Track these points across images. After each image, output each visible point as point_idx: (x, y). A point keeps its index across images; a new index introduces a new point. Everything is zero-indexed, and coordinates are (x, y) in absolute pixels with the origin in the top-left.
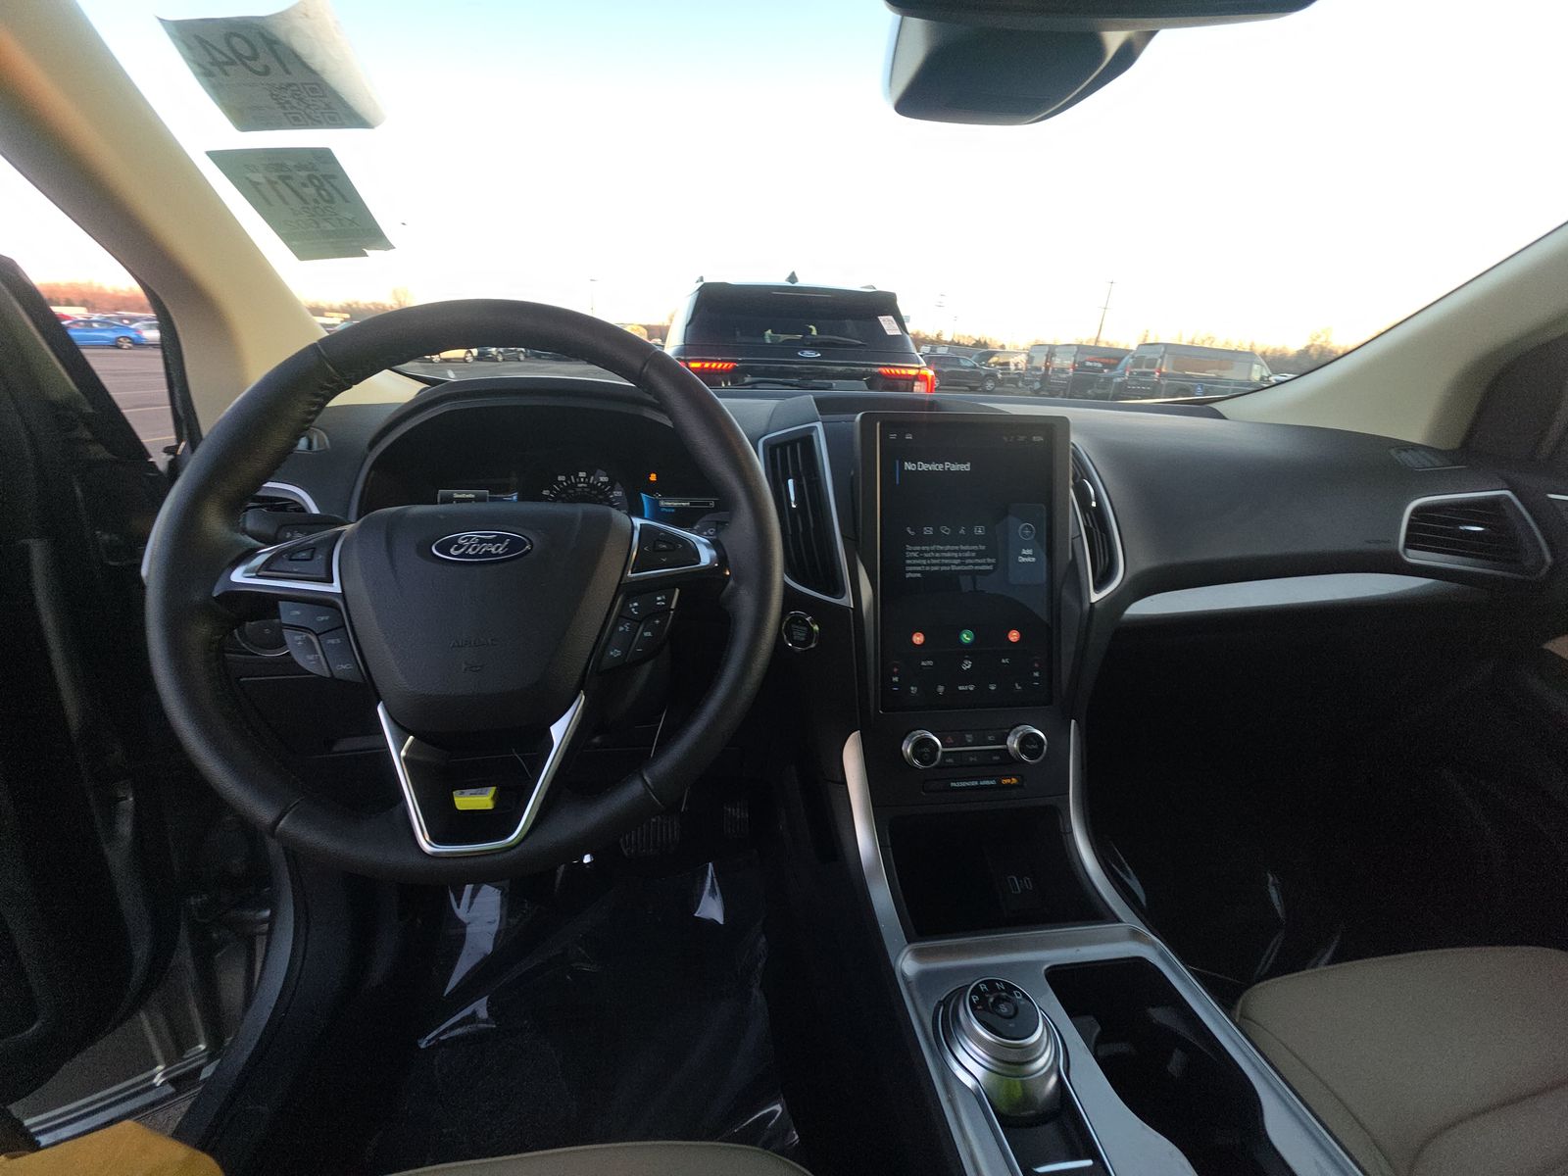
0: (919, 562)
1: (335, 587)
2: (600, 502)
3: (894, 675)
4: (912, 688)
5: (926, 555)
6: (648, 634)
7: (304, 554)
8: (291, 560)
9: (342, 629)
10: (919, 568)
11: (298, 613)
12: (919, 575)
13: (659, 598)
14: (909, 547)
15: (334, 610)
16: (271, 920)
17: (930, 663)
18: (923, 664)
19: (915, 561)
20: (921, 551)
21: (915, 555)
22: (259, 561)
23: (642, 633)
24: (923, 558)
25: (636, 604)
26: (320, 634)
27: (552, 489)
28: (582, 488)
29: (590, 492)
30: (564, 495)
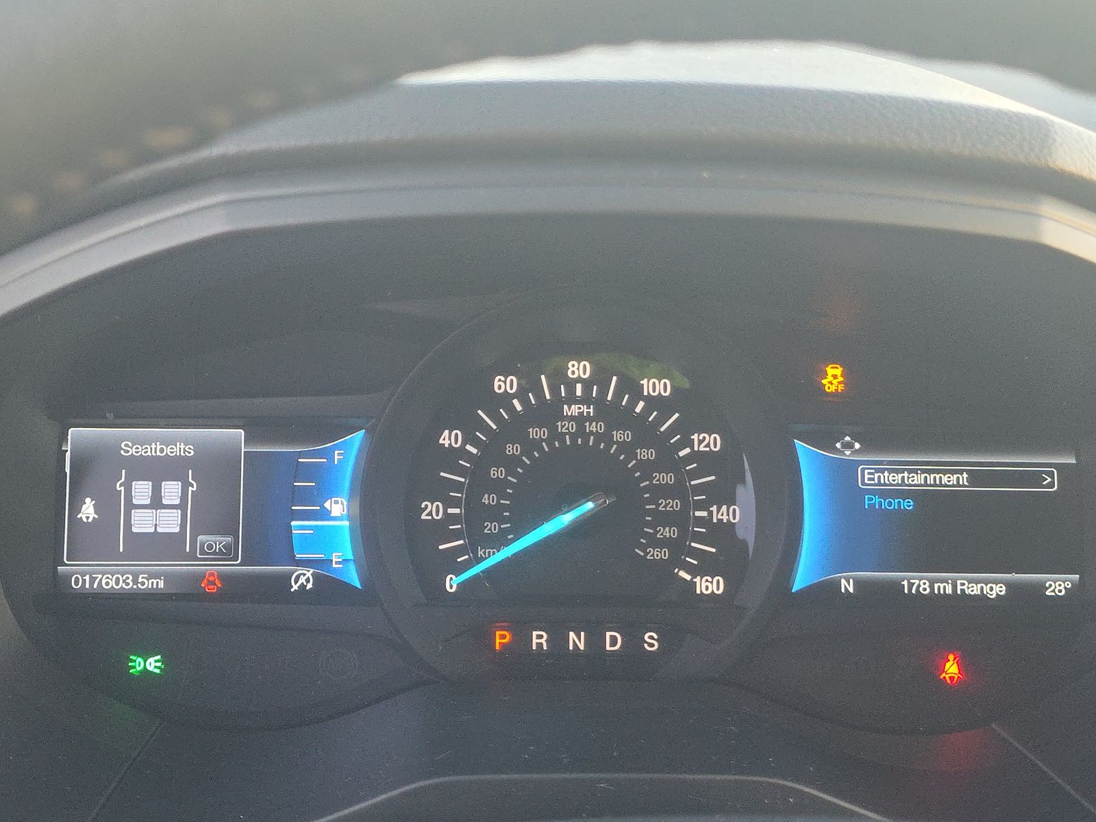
27: (470, 427)
28: (580, 419)
29: (606, 437)
30: (512, 449)
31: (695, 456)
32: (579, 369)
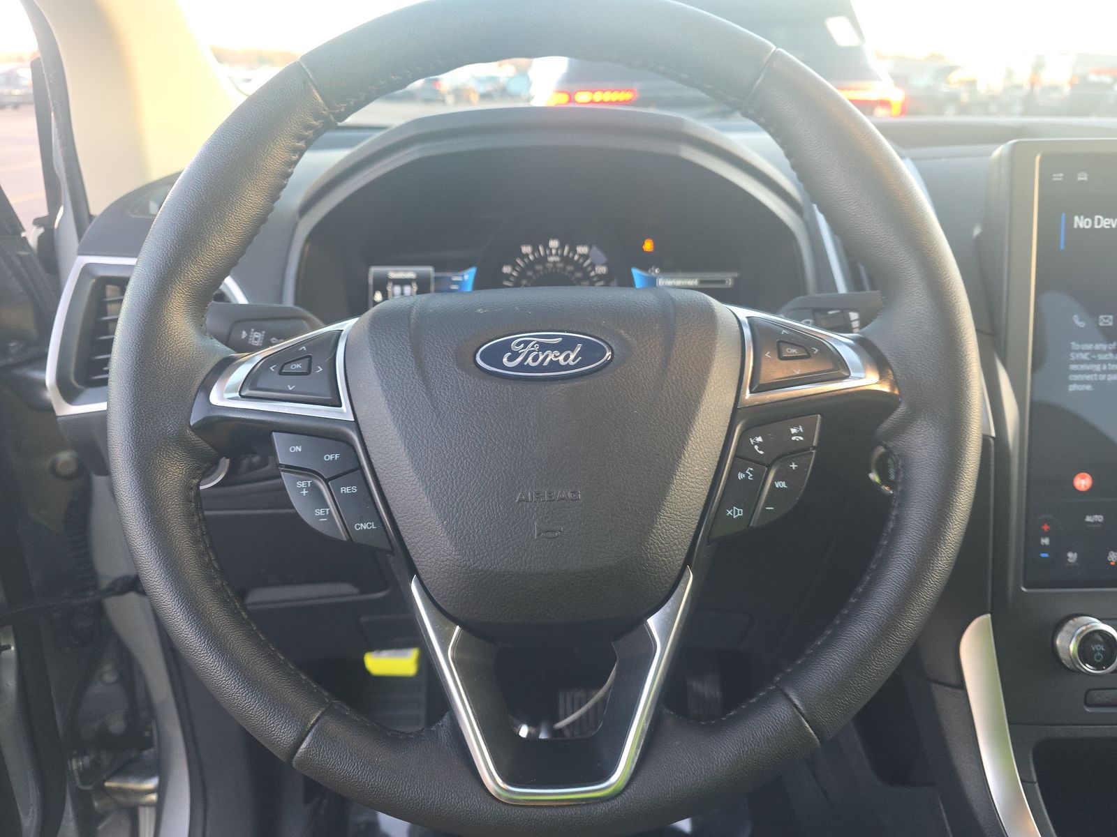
0: (1089, 367)
1: (344, 412)
2: (578, 282)
3: (1045, 535)
4: (1070, 555)
5: (1101, 357)
6: (781, 484)
7: (298, 366)
8: (280, 373)
9: (359, 471)
10: (1088, 377)
11: (298, 449)
12: (1088, 387)
13: (793, 431)
14: (1075, 345)
15: (344, 445)
16: (161, 790)
17: (1099, 518)
18: (1088, 519)
19: (1083, 367)
20: (1094, 352)
21: (1084, 356)
22: (240, 374)
23: (773, 485)
24: (1096, 362)
25: (759, 439)
26: (330, 479)
27: (514, 265)
28: (555, 263)
29: (564, 269)
30: (530, 273)
31: (597, 275)
32: (554, 244)
